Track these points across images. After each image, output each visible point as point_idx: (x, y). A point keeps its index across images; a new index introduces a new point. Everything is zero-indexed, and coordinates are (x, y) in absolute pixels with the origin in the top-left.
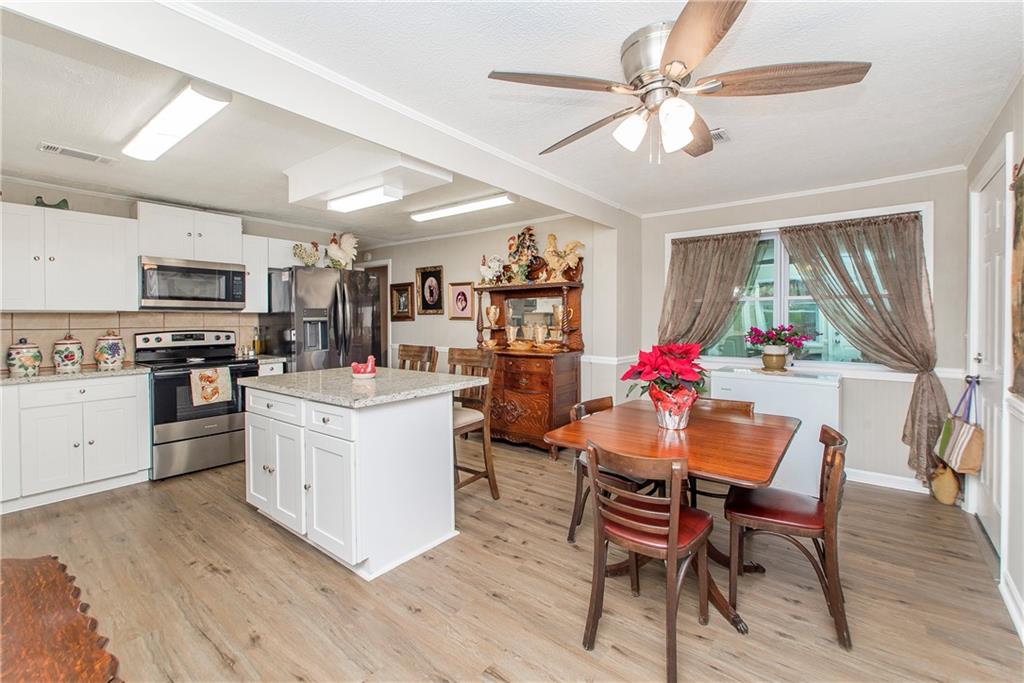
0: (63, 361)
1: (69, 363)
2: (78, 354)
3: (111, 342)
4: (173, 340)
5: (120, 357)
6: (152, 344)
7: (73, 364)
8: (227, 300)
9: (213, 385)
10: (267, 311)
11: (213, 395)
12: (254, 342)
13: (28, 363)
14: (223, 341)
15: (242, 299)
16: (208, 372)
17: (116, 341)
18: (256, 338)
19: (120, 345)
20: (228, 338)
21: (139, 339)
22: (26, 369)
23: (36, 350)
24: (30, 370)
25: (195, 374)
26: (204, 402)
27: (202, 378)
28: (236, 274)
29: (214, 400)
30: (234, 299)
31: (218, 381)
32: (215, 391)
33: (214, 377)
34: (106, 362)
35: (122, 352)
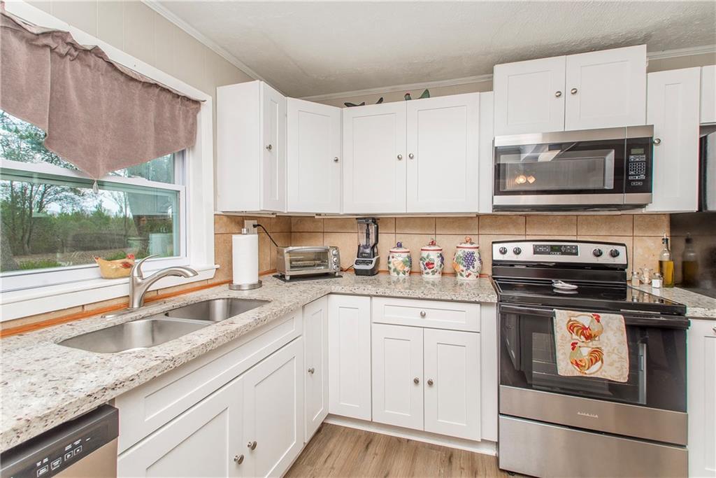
0: (425, 269)
1: (430, 271)
2: (437, 262)
3: (467, 250)
4: (535, 252)
5: (475, 270)
6: (510, 256)
7: (434, 273)
8: (617, 189)
9: (593, 344)
10: (695, 208)
11: (592, 363)
12: (661, 263)
13: (399, 268)
14: (605, 259)
15: (646, 187)
16: (585, 319)
17: (471, 250)
18: (666, 256)
19: (476, 255)
20: (615, 254)
21: (497, 247)
22: (398, 274)
23: (406, 255)
24: (401, 275)
25: (562, 317)
26: (576, 372)
27: (571, 328)
28: (633, 143)
29: (594, 371)
30: (632, 189)
31: (603, 337)
32: (596, 356)
33: (595, 328)
34: (461, 275)
35: (477, 263)
